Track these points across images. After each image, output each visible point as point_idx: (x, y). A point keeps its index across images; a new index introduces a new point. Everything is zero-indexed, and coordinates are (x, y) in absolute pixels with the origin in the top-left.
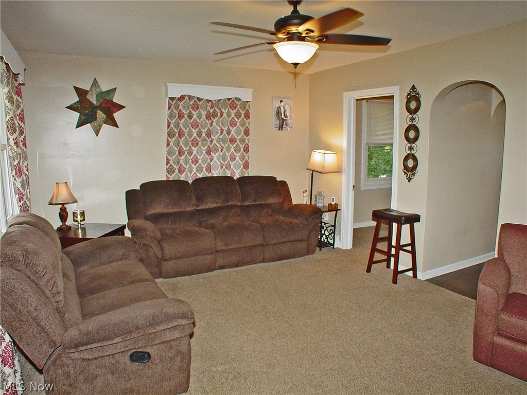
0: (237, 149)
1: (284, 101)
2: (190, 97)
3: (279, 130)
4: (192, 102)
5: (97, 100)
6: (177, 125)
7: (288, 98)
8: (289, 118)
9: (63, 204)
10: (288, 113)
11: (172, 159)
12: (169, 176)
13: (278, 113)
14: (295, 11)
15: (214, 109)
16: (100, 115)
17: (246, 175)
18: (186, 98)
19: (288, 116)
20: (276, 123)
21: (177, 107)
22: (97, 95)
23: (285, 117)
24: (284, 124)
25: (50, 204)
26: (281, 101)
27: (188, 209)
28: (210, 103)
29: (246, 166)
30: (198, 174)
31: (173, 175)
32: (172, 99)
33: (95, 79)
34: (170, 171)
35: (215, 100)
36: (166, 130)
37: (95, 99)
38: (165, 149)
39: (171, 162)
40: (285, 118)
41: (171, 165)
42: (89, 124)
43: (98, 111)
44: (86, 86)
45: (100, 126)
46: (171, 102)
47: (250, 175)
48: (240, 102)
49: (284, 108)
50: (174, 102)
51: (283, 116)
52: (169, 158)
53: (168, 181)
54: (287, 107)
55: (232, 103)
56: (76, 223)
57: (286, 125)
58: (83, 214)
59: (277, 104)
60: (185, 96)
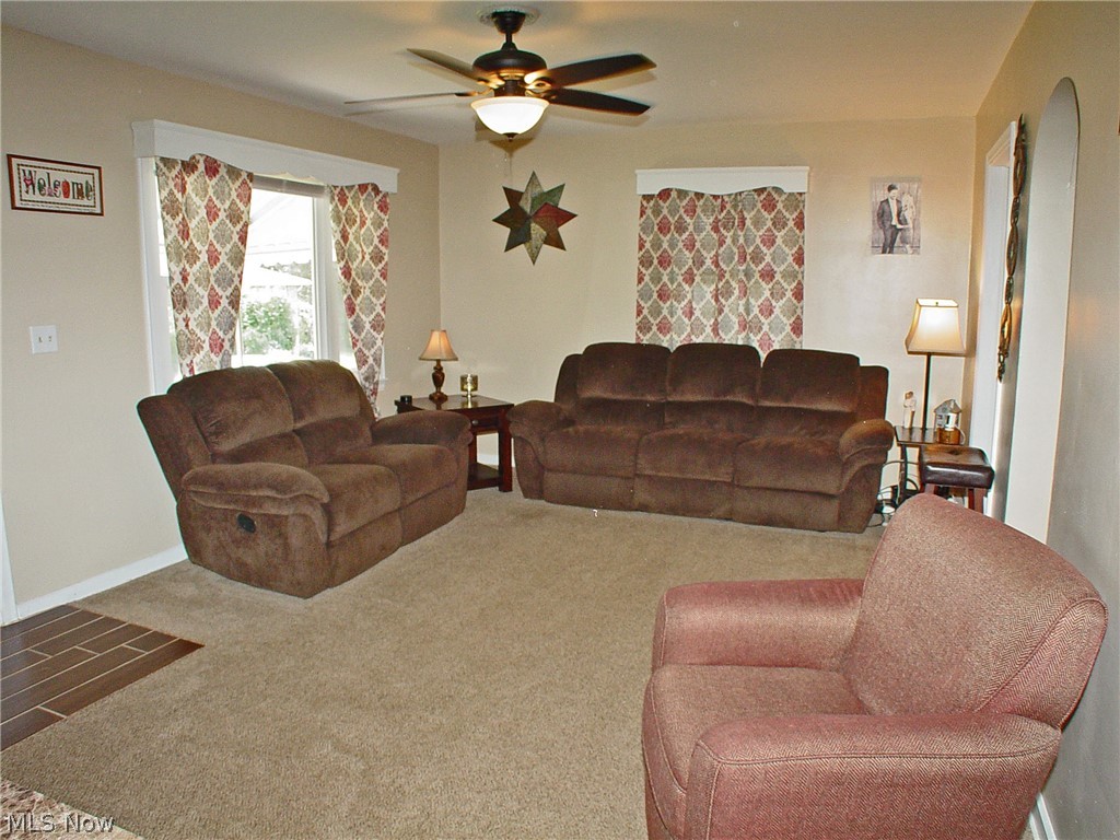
0: (777, 294)
1: (898, 186)
2: (682, 193)
3: (884, 252)
4: (685, 202)
5: (532, 207)
6: (657, 245)
7: (911, 180)
8: (911, 225)
9: (438, 361)
10: (908, 214)
11: (646, 305)
12: (642, 337)
13: (882, 215)
14: (509, 44)
15: (729, 211)
16: (537, 231)
17: (798, 347)
18: (674, 194)
19: (909, 221)
20: (876, 236)
21: (657, 212)
22: (533, 200)
23: (900, 223)
24: (898, 239)
25: (420, 359)
26: (891, 188)
27: (650, 398)
28: (720, 200)
29: (797, 328)
30: (693, 337)
31: (649, 335)
32: (647, 198)
33: (534, 174)
34: (644, 327)
35: (730, 195)
36: (636, 255)
37: (529, 205)
38: (634, 288)
39: (645, 312)
40: (899, 226)
41: (645, 317)
42: (522, 246)
43: (533, 225)
44: (520, 186)
45: (539, 249)
46: (645, 203)
47: (804, 348)
48: (784, 197)
49: (898, 201)
50: (652, 203)
51: (895, 222)
52: (642, 303)
53: (638, 346)
54: (907, 200)
55: (768, 197)
56: (465, 393)
57: (904, 241)
58: (475, 380)
59: (882, 195)
60: (671, 190)
